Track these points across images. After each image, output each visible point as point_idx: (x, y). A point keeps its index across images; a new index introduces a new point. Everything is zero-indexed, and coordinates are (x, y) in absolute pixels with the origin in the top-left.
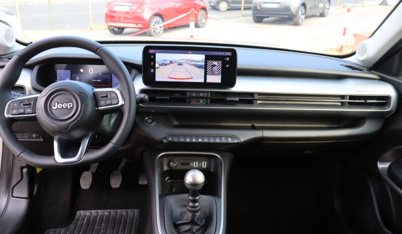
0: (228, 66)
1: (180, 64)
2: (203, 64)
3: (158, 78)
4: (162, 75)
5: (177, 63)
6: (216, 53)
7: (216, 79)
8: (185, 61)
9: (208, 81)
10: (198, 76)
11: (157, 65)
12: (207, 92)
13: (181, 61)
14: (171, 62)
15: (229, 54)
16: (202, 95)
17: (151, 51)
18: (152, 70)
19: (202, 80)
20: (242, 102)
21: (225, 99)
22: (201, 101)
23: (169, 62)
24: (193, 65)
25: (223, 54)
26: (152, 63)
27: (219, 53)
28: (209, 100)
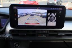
0: (60, 16)
1: (32, 15)
2: (45, 15)
3: (20, 24)
4: (22, 22)
5: (30, 15)
6: (53, 9)
7: (53, 24)
8: (35, 14)
9: (48, 25)
10: (42, 22)
11: (18, 16)
12: (47, 31)
13: (33, 14)
14: (27, 14)
15: (61, 9)
16: (44, 32)
17: (15, 8)
18: (16, 19)
19: (45, 25)
20: (66, 35)
21: (57, 34)
22: (44, 35)
23: (25, 14)
24: (40, 16)
25: (57, 9)
26: (15, 15)
27: (55, 9)
28: (48, 35)
